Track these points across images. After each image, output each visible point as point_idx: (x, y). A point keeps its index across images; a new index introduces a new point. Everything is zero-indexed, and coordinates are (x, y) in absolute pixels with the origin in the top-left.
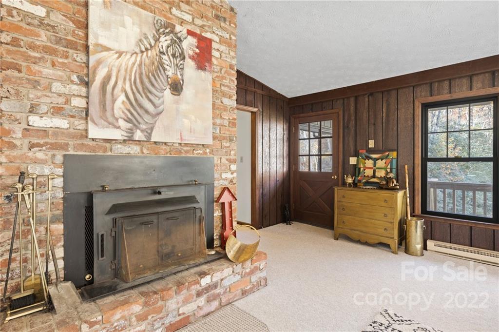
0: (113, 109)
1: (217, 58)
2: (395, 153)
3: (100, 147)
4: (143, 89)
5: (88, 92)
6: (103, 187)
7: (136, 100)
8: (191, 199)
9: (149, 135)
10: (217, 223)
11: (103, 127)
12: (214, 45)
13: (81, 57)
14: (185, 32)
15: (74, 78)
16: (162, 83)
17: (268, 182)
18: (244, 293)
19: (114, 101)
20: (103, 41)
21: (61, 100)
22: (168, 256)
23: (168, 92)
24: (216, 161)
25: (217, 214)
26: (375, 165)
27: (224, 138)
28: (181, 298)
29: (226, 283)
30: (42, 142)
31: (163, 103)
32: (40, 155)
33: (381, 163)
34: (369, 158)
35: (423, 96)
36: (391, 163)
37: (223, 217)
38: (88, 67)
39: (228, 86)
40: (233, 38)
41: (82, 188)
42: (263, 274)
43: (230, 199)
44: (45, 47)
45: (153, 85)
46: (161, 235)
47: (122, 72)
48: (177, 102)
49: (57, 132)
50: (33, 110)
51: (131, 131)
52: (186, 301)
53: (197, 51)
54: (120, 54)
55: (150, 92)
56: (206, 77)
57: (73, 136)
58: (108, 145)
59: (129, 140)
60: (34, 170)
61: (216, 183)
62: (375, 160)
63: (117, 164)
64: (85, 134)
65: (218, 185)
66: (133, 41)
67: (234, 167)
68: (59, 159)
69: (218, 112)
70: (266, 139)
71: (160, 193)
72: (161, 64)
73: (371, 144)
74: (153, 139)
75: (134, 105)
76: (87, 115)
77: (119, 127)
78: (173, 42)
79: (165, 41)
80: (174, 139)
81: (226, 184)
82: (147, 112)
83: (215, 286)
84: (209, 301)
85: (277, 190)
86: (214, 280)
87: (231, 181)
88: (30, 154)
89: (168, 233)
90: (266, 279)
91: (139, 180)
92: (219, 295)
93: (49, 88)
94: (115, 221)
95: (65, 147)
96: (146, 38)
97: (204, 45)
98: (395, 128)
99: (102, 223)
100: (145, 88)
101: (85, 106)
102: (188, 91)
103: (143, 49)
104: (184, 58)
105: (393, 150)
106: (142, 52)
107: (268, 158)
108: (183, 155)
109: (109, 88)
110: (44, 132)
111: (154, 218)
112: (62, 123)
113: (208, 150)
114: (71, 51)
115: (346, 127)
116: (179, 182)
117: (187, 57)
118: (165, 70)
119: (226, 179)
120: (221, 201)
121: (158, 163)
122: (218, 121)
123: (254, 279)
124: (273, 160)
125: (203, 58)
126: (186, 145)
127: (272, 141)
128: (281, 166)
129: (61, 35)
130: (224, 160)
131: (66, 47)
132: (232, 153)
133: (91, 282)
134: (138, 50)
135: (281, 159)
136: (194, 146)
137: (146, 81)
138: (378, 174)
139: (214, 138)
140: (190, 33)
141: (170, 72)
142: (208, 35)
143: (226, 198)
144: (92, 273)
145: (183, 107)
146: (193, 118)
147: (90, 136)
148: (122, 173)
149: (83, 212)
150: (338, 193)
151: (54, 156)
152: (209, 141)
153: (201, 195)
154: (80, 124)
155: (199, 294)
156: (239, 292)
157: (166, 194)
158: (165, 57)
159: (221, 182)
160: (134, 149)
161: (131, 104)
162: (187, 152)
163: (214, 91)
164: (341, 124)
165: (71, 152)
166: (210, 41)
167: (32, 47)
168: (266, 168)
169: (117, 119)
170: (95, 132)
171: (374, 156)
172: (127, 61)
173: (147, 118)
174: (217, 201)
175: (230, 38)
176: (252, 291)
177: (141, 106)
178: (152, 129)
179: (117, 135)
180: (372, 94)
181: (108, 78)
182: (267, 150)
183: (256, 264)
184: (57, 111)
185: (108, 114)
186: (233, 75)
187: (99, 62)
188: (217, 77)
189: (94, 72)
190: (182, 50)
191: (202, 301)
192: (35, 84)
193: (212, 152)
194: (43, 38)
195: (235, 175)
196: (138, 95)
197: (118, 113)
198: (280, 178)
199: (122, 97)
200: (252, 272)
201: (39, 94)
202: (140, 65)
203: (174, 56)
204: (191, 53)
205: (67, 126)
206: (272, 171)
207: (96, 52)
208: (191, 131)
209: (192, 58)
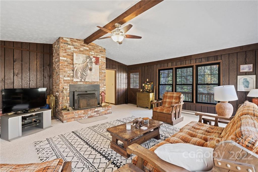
0: (78, 75)
1: (100, 61)
2: (152, 83)
3: (76, 83)
4: (84, 71)
5: (73, 72)
6: (76, 90)
7: (82, 73)
8: (94, 94)
9: (85, 80)
10: (101, 100)
11: (76, 79)
12: (100, 58)
13: (72, 66)
14: (93, 57)
15: (71, 70)
16: (88, 69)
17: (120, 91)
18: (105, 114)
19: (78, 74)
20: (76, 62)
21: (69, 74)
22: (89, 105)
23: (89, 71)
24: (100, 85)
25: (101, 98)
26: (148, 86)
27: (103, 80)
28: (91, 112)
29: (101, 111)
30: (66, 82)
31: (88, 73)
32: (66, 84)
33: (149, 86)
34: (147, 84)
35: (159, 67)
36: (152, 85)
37: (102, 98)
38: (73, 67)
39: (103, 67)
40: (105, 56)
41: (72, 90)
42: (110, 111)
43: (104, 94)
44: (66, 65)
45: (86, 70)
46: (87, 100)
47: (80, 68)
48: (91, 73)
49: (68, 80)
50: (64, 76)
51: (81, 80)
52: (92, 113)
53: (95, 61)
54: (79, 64)
55: (85, 71)
56: (98, 66)
57: (70, 81)
58: (77, 82)
59: (81, 81)
60: (65, 87)
61: (100, 90)
62: (148, 85)
63: (78, 86)
64: (73, 81)
65: (101, 91)
66: (82, 61)
67: (105, 87)
68: (69, 85)
69: (101, 74)
70: (120, 78)
71: (87, 92)
72: (87, 65)
73: (148, 80)
74: (86, 81)
75: (82, 74)
76: (73, 77)
77: (79, 79)
78: (90, 60)
79: (88, 60)
80: (90, 81)
81: (103, 91)
82: (84, 75)
83: (98, 111)
84: (97, 114)
85: (123, 94)
86: (98, 110)
87: (104, 90)
88: (64, 84)
89: (89, 100)
90: (111, 112)
91: (82, 89)
92: (99, 113)
93: (67, 72)
94: (78, 97)
95: (69, 83)
96: (84, 60)
97: (97, 59)
98: (153, 76)
99: (76, 97)
100: (84, 70)
101: (73, 75)
102: (93, 70)
103: (84, 62)
104: (92, 63)
105: (152, 82)
106: (83, 63)
107: (120, 84)
108: (92, 84)
109: (77, 71)
110: (66, 80)
111: (86, 97)
112: (69, 79)
113: (98, 83)
114: (70, 65)
115: (142, 75)
116: (91, 90)
117: (93, 62)
118: (88, 66)
119: (103, 89)
120: (101, 94)
121: (87, 86)
122: (101, 76)
123: (108, 111)
124: (122, 85)
125: (97, 62)
126: (93, 82)
127: (122, 79)
128: (125, 86)
129: (69, 62)
130: (102, 85)
131: (69, 64)
132: (105, 83)
133: (74, 108)
134: (82, 63)
135: (125, 84)
136: (95, 82)
137: (84, 69)
138: (149, 89)
139: (100, 80)
140: (94, 57)
141: (89, 66)
142: (98, 56)
143: (103, 94)
144: (74, 107)
145: (92, 74)
146: (94, 76)
147: (74, 81)
148: (80, 88)
149: (72, 95)
150: (138, 94)
151: (68, 85)
152: (99, 81)
153: (96, 93)
154: (72, 78)
155: (95, 112)
156: (104, 113)
157: (88, 92)
158: (88, 63)
159: (102, 90)
160: (82, 83)
161: (81, 74)
162: (93, 83)
163: (100, 69)
164: (141, 74)
165: (70, 84)
166: (99, 58)
167: (64, 65)
168: (119, 87)
169: (79, 77)
170: (75, 80)
171: (148, 84)
172: (81, 65)
173: (84, 77)
174: (100, 95)
175: (104, 56)
176: (107, 114)
177: (83, 74)
178: (85, 79)
179: (79, 80)
180: (148, 66)
181: (77, 69)
182: (120, 82)
183: (109, 108)
184: (68, 76)
185: (77, 76)
186: (105, 65)
187: (75, 67)
188: (101, 66)
189: (75, 69)
190: (92, 61)
191: (95, 113)
192: (65, 72)
193: (99, 83)
194: (66, 63)
195: (105, 88)
196: (83, 72)
197: (79, 76)
198: (124, 90)
199: (80, 73)
200: (107, 110)
201: (65, 73)
202: (83, 66)
203: (90, 63)
204: (94, 61)
205: (70, 79)
206: (121, 88)
207: (75, 65)
208: (94, 79)
209: (94, 62)
